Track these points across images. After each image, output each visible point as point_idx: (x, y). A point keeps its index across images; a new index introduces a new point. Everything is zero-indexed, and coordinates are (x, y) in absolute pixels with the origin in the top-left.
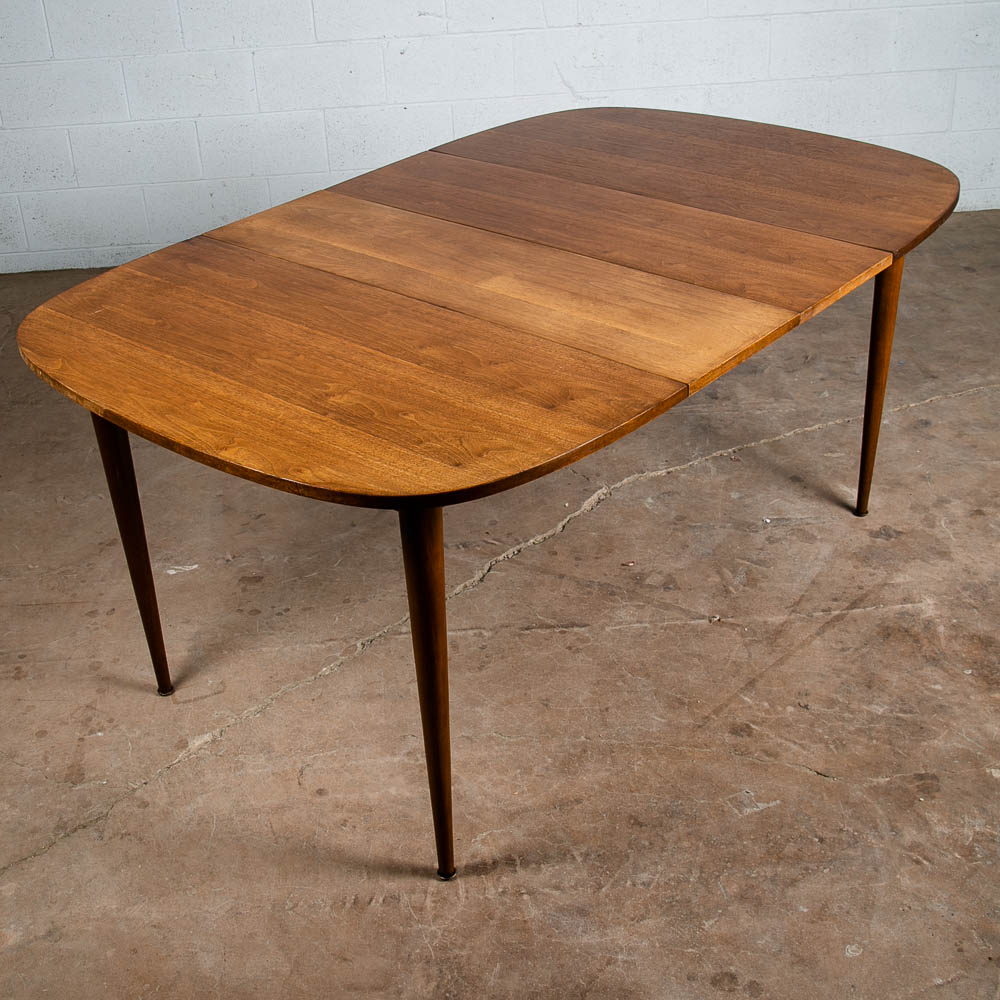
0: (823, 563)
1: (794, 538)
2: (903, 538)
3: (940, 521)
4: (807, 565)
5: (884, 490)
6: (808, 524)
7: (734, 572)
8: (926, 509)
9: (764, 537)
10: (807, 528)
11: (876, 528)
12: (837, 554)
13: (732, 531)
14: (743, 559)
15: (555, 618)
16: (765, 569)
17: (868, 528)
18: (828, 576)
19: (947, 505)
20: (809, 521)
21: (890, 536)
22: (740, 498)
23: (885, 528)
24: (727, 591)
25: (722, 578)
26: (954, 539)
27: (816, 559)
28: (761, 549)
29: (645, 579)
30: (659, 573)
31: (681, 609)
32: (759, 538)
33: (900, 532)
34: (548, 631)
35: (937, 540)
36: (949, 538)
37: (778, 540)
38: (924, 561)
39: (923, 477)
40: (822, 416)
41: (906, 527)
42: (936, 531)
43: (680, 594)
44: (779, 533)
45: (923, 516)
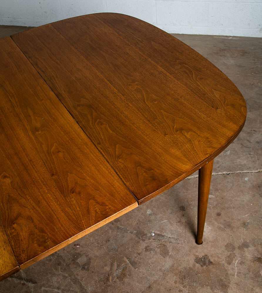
0: (161, 274)
1: (159, 250)
2: (211, 267)
3: (235, 260)
4: (153, 272)
5: (219, 228)
6: (170, 242)
7: (118, 266)
8: (234, 248)
9: (145, 245)
10: (168, 245)
11: (201, 255)
12: (172, 269)
13: (134, 236)
14: (127, 258)
15: (26, 273)
16: (133, 269)
17: (197, 254)
18: (159, 284)
19: (245, 249)
20: (172, 240)
21: (205, 264)
22: (150, 215)
23: (205, 257)
24: (108, 279)
25: (111, 269)
26: (236, 276)
27: (160, 269)
28: (139, 254)
29: (78, 258)
30: (87, 256)
31: (81, 285)
32: (143, 245)
33: (212, 263)
34: (19, 281)
35: (227, 275)
36: (233, 275)
37: (151, 250)
38: (211, 289)
39: (245, 225)
40: (218, 167)
41: (216, 259)
42: (230, 267)
43: (86, 275)
44: (154, 244)
45: (229, 253)
